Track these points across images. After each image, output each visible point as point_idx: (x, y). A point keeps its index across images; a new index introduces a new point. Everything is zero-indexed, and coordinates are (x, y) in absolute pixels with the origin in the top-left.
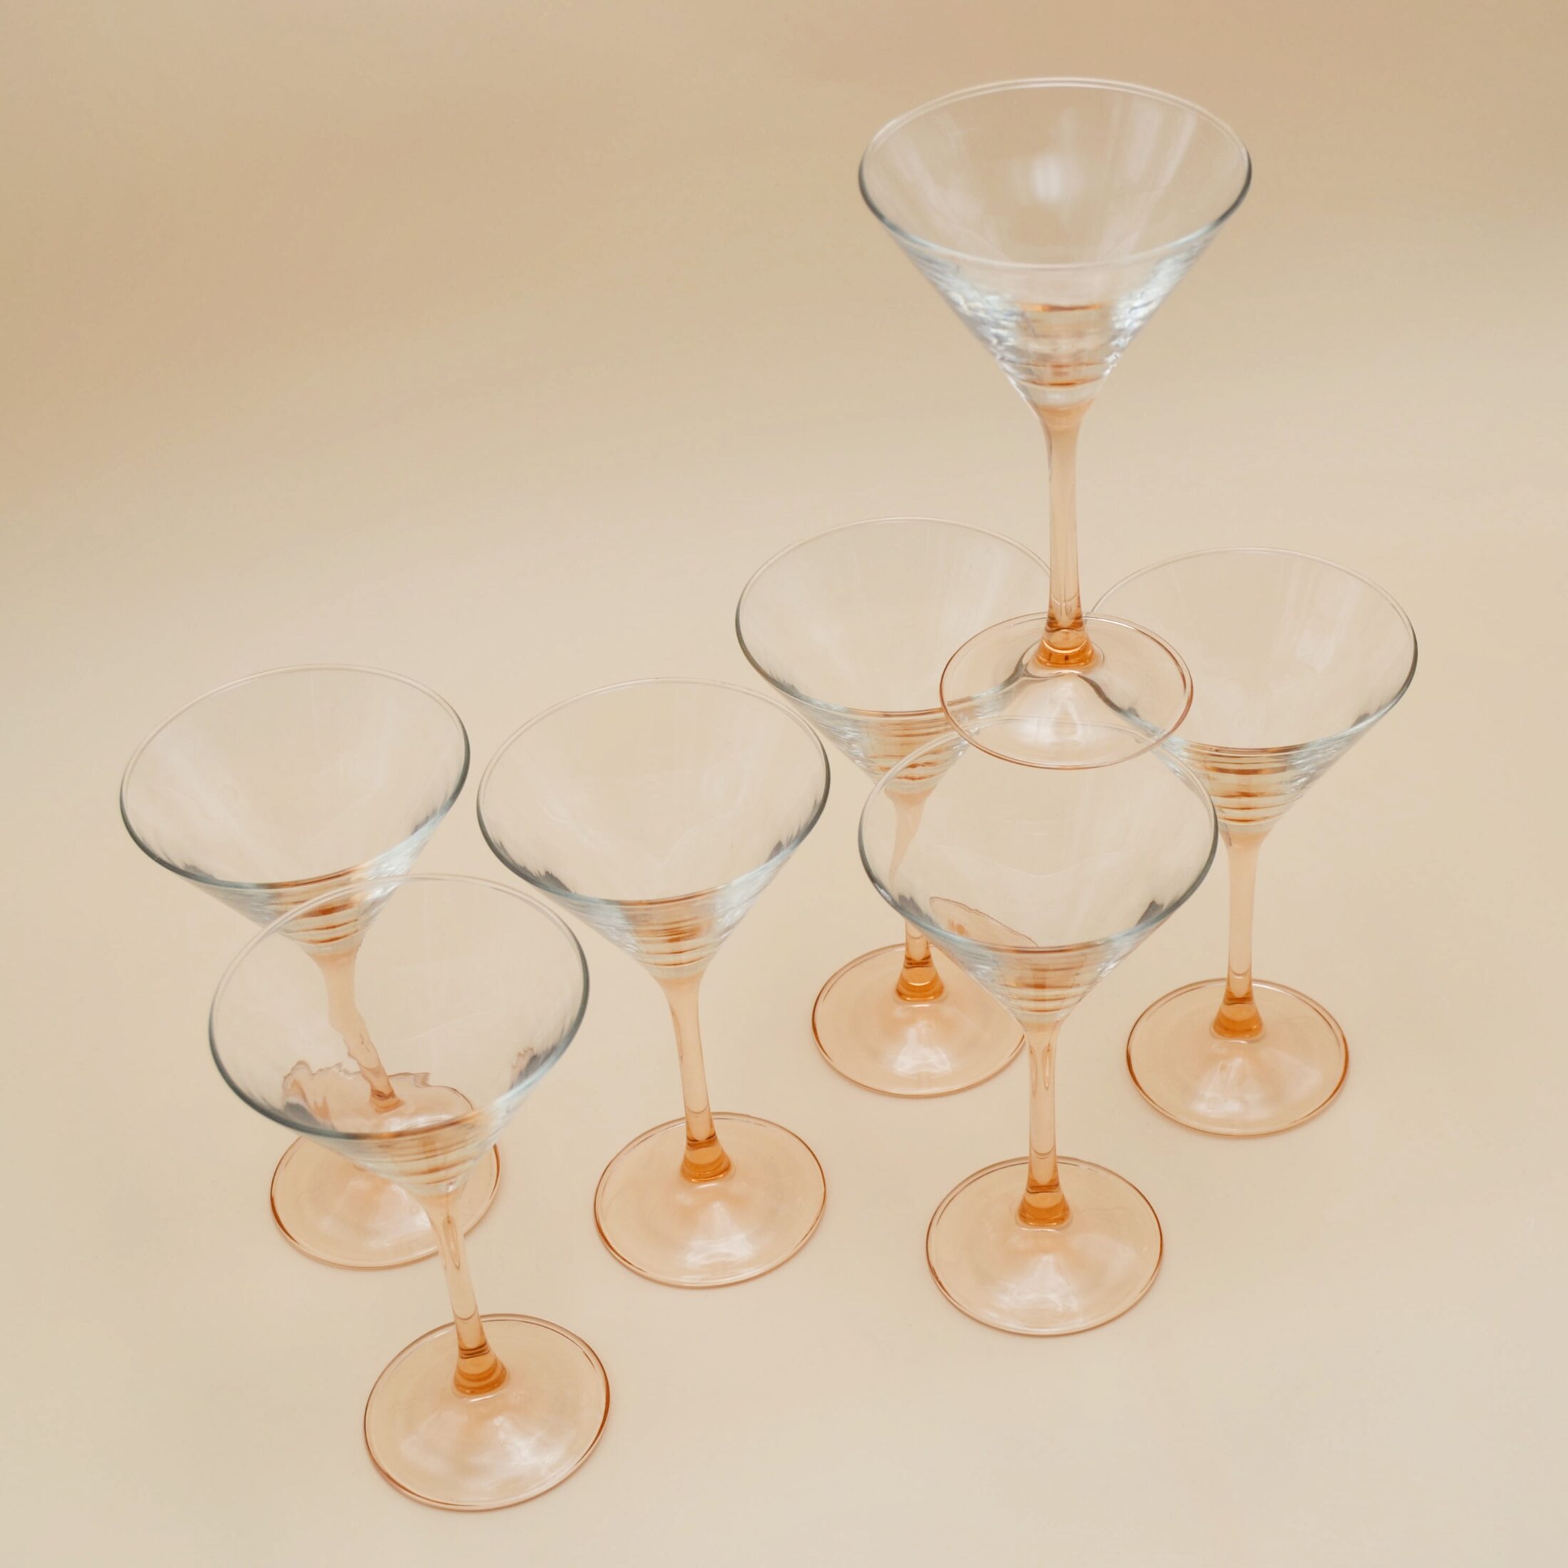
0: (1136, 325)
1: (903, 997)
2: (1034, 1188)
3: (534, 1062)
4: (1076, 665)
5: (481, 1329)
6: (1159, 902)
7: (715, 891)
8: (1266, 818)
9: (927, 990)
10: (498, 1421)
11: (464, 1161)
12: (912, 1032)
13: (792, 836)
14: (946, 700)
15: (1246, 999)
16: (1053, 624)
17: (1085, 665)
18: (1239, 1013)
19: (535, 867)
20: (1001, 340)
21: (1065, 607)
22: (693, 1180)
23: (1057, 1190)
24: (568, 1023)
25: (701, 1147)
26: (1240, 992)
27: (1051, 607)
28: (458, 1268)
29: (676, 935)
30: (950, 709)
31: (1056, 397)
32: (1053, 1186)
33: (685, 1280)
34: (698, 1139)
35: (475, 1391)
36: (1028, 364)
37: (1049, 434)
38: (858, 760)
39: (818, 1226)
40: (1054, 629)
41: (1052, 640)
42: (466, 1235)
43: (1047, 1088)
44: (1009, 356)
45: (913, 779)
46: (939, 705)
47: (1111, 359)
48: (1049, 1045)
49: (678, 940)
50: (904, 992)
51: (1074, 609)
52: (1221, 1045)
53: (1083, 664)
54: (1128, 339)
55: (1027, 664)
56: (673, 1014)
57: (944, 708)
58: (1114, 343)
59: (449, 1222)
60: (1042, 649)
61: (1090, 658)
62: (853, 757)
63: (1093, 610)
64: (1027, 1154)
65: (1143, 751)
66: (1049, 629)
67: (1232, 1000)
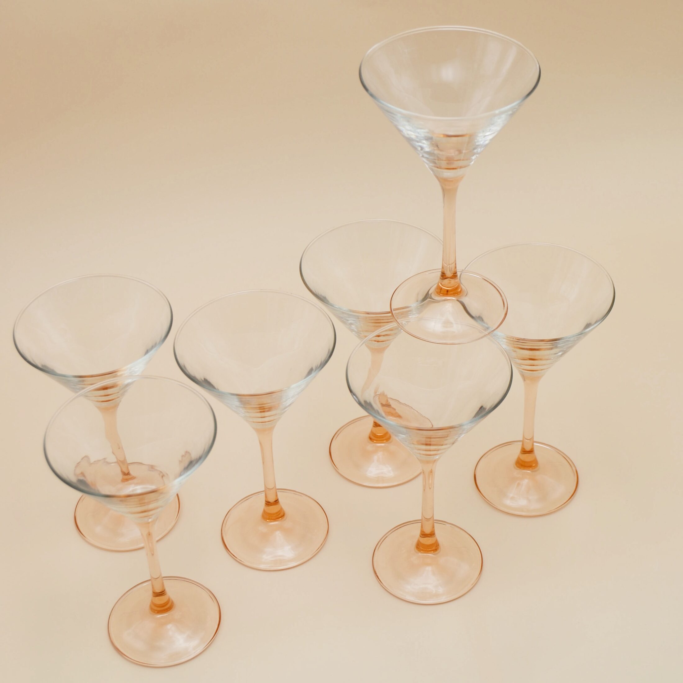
0: (487, 142)
1: (372, 440)
2: (424, 535)
3: (191, 464)
4: (453, 295)
5: (163, 583)
6: (484, 406)
7: (282, 391)
8: (542, 370)
9: (383, 438)
10: (169, 626)
11: (157, 508)
12: (375, 457)
13: (318, 365)
14: (393, 308)
15: (531, 452)
16: (443, 276)
17: (458, 295)
18: (527, 458)
19: (200, 376)
20: (422, 148)
21: (449, 267)
22: (268, 520)
23: (434, 536)
24: (207, 448)
25: (271, 506)
26: (528, 448)
27: (443, 268)
28: (153, 555)
29: (263, 409)
30: (394, 312)
31: (448, 174)
32: (432, 534)
33: (262, 567)
34: (270, 501)
35: (159, 612)
36: (435, 159)
37: (444, 190)
38: (354, 332)
39: (324, 544)
40: (444, 278)
41: (443, 283)
42: (158, 541)
43: (430, 488)
44: (426, 155)
45: (378, 342)
46: (389, 310)
47: (473, 158)
48: (431, 470)
49: (264, 412)
50: (373, 438)
51: (453, 269)
52: (518, 473)
53: (457, 295)
54: (482, 149)
55: (431, 294)
56: (260, 443)
57: (391, 312)
58: (475, 151)
59: (149, 534)
60: (438, 285)
61: (460, 292)
62: (352, 330)
63: (465, 269)
64: (420, 518)
65: (482, 338)
66: (442, 278)
67: (524, 452)
